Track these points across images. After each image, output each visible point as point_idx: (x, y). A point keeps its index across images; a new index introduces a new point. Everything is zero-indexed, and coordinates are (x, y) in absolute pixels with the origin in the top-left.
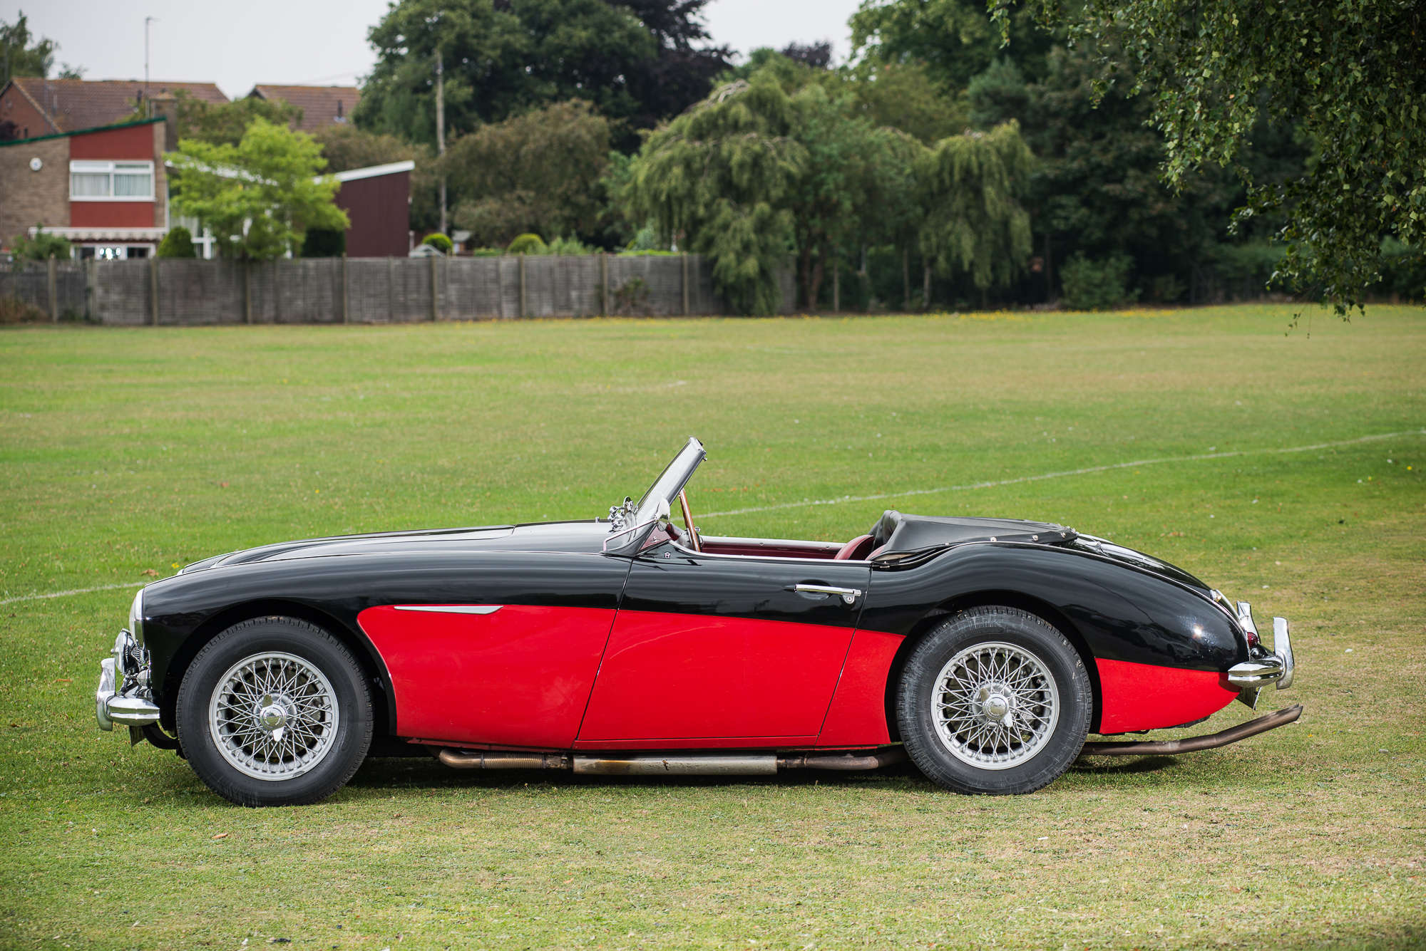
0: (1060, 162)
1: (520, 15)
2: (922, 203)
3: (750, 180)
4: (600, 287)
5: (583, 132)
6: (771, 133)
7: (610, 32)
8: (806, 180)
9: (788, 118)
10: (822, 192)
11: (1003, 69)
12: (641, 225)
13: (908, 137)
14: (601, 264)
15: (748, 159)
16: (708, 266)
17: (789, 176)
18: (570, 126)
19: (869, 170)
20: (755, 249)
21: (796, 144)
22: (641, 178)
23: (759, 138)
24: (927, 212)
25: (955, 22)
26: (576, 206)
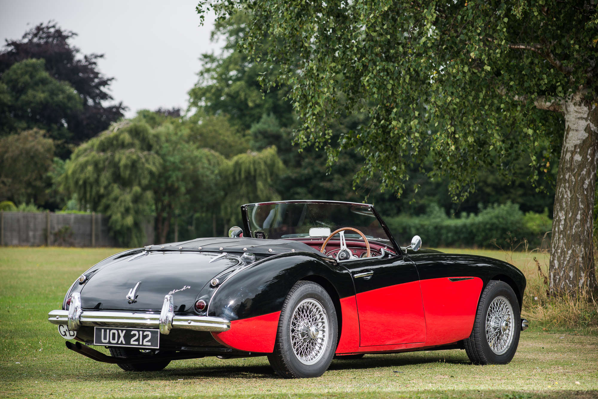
0: (298, 170)
1: (7, 83)
2: (224, 189)
3: (130, 175)
4: (45, 230)
5: (40, 148)
6: (142, 149)
7: (57, 95)
8: (160, 175)
9: (151, 142)
10: (170, 182)
11: (269, 119)
12: (70, 198)
13: (217, 154)
14: (47, 217)
15: (129, 163)
16: (106, 220)
17: (151, 173)
18: (33, 144)
19: (195, 170)
20: (132, 211)
21: (156, 156)
22: (70, 172)
23: (136, 152)
24: (226, 195)
25: (246, 95)
26: (34, 187)
